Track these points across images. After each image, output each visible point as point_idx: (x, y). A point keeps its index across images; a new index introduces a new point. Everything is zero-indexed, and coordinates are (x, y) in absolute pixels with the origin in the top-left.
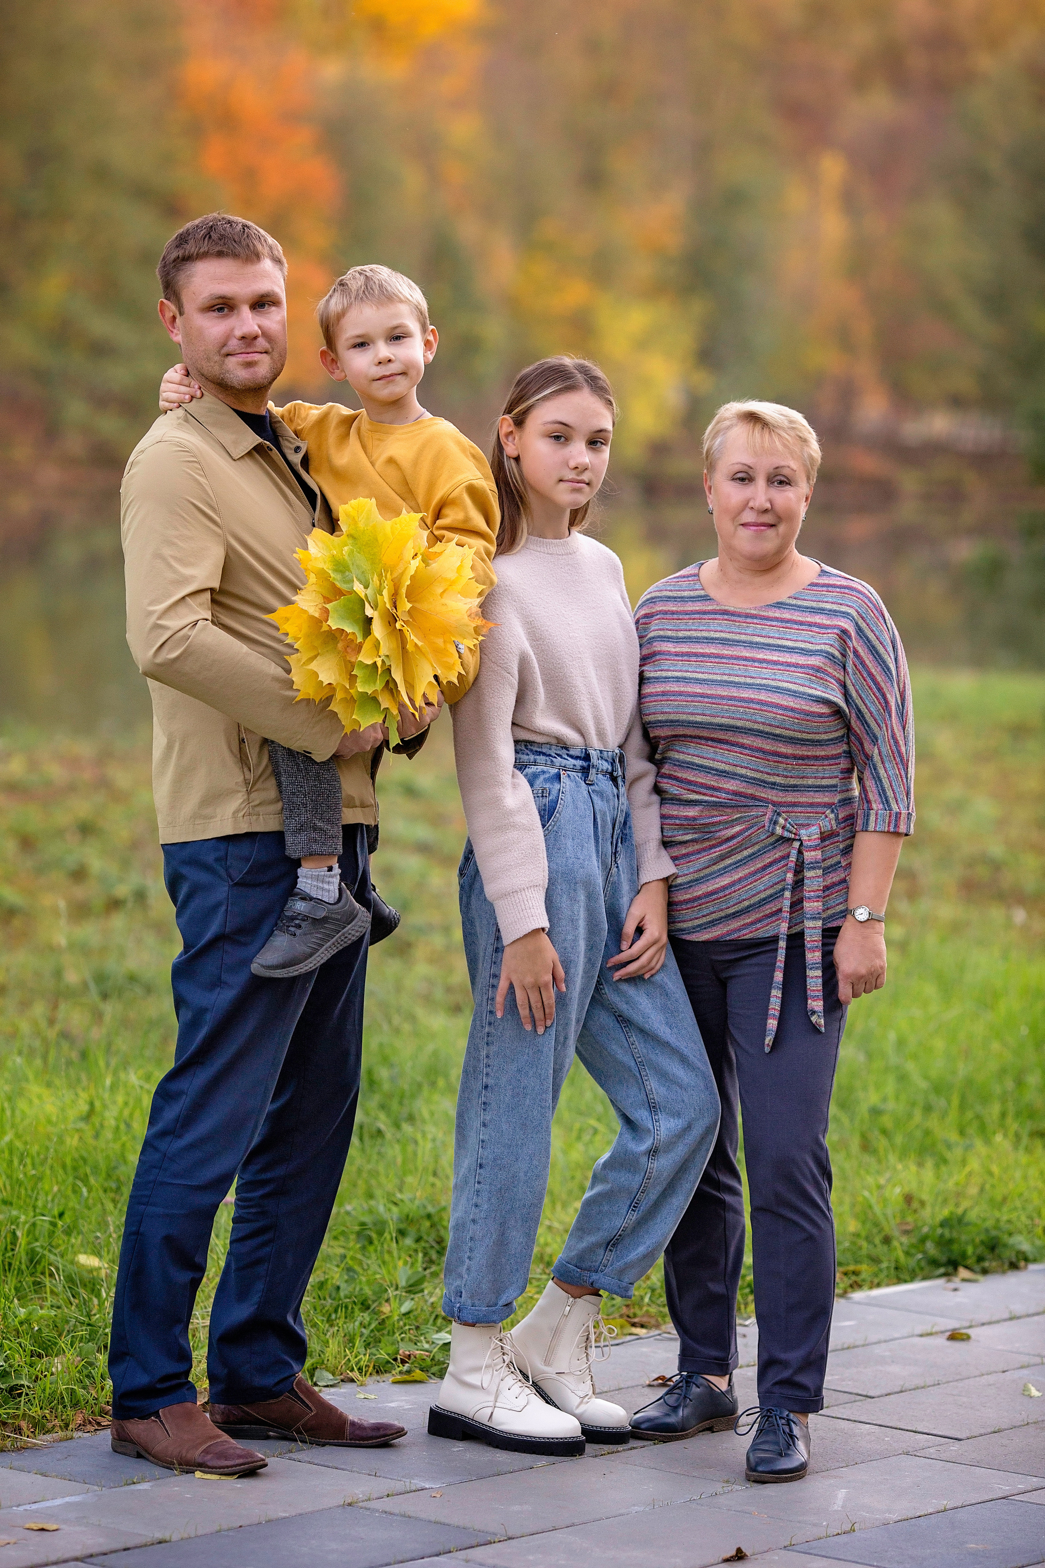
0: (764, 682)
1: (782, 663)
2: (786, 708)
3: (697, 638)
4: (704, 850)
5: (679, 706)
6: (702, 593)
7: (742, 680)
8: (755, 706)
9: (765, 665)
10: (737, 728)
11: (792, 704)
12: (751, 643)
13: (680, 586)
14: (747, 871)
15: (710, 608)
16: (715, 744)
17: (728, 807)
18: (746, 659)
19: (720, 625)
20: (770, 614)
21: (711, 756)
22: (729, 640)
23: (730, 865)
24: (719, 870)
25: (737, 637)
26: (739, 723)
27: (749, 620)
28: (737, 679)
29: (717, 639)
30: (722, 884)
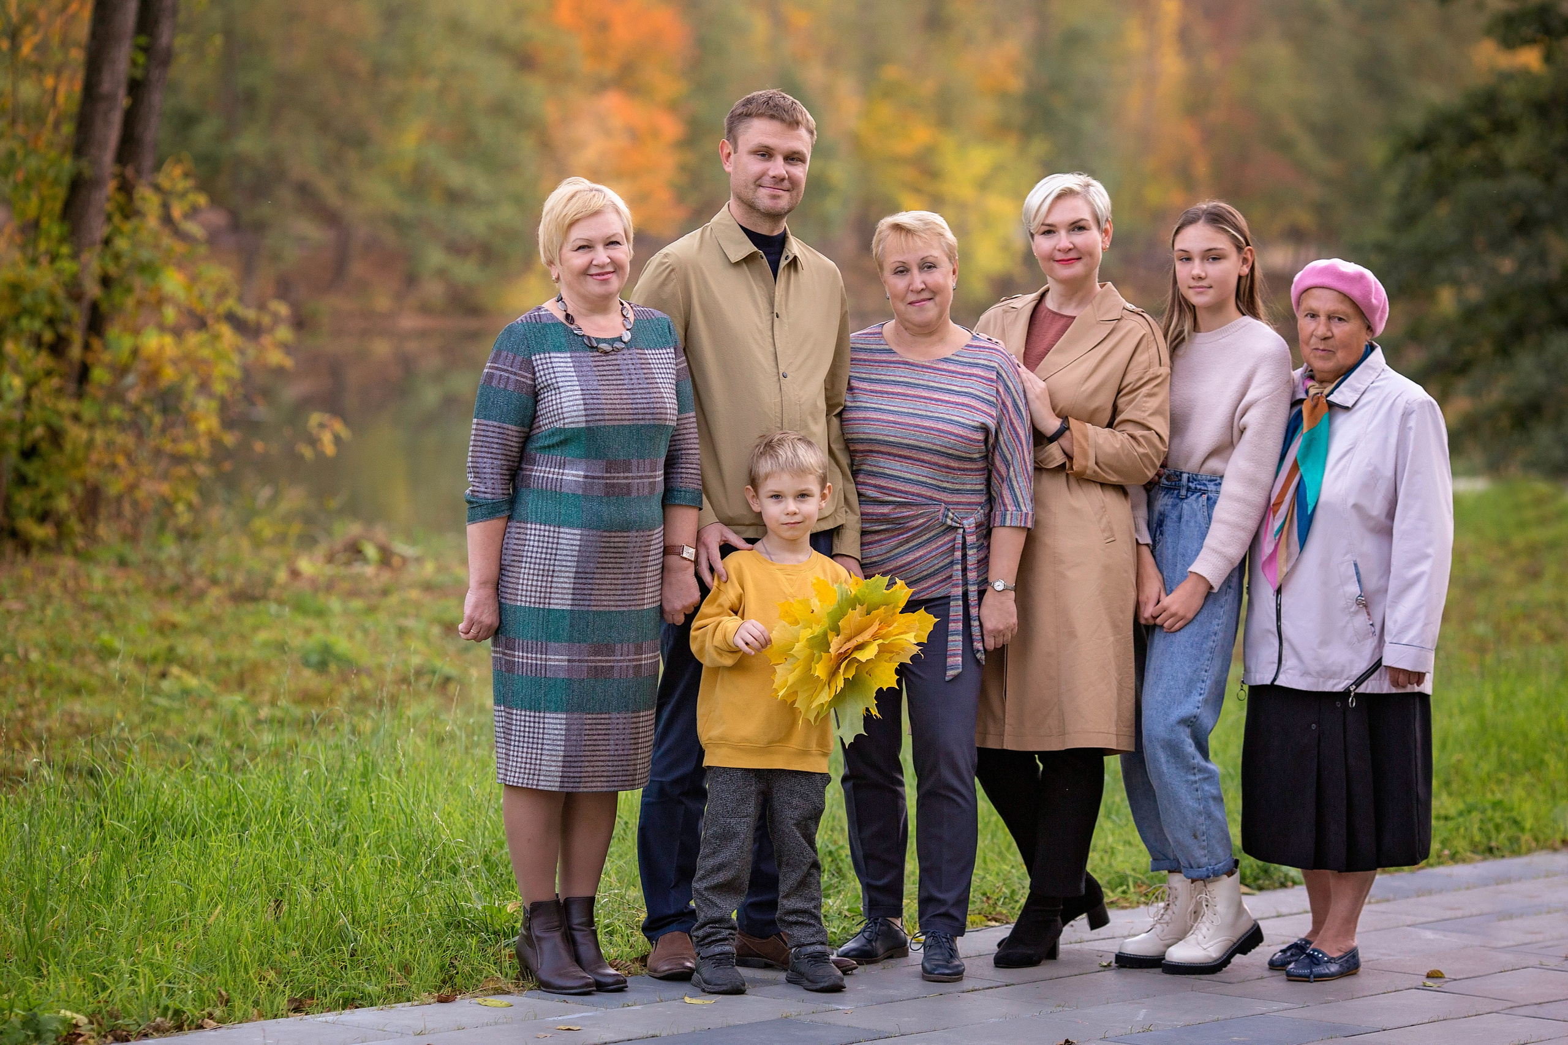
0: (941, 415)
1: (952, 403)
2: (957, 435)
3: (887, 381)
4: (894, 537)
5: (877, 429)
6: (887, 347)
7: (924, 413)
8: (935, 433)
9: (939, 403)
10: (921, 447)
11: (961, 433)
12: (928, 386)
13: (869, 341)
14: (925, 551)
15: (894, 359)
16: (901, 460)
17: (914, 505)
18: (925, 398)
19: (903, 372)
20: (940, 366)
21: (898, 468)
22: (911, 383)
23: (913, 546)
24: (905, 550)
25: (917, 382)
26: (923, 445)
27: (925, 370)
28: (920, 412)
29: (902, 382)
30: (908, 560)
